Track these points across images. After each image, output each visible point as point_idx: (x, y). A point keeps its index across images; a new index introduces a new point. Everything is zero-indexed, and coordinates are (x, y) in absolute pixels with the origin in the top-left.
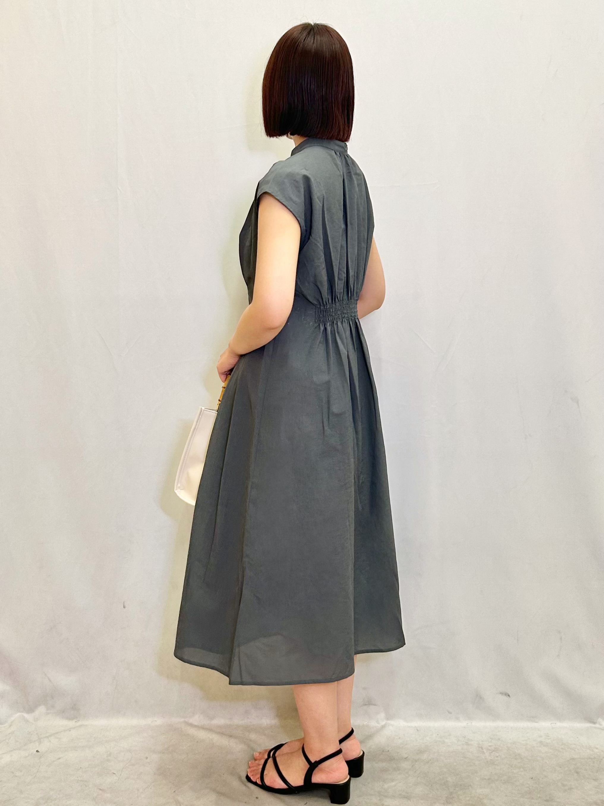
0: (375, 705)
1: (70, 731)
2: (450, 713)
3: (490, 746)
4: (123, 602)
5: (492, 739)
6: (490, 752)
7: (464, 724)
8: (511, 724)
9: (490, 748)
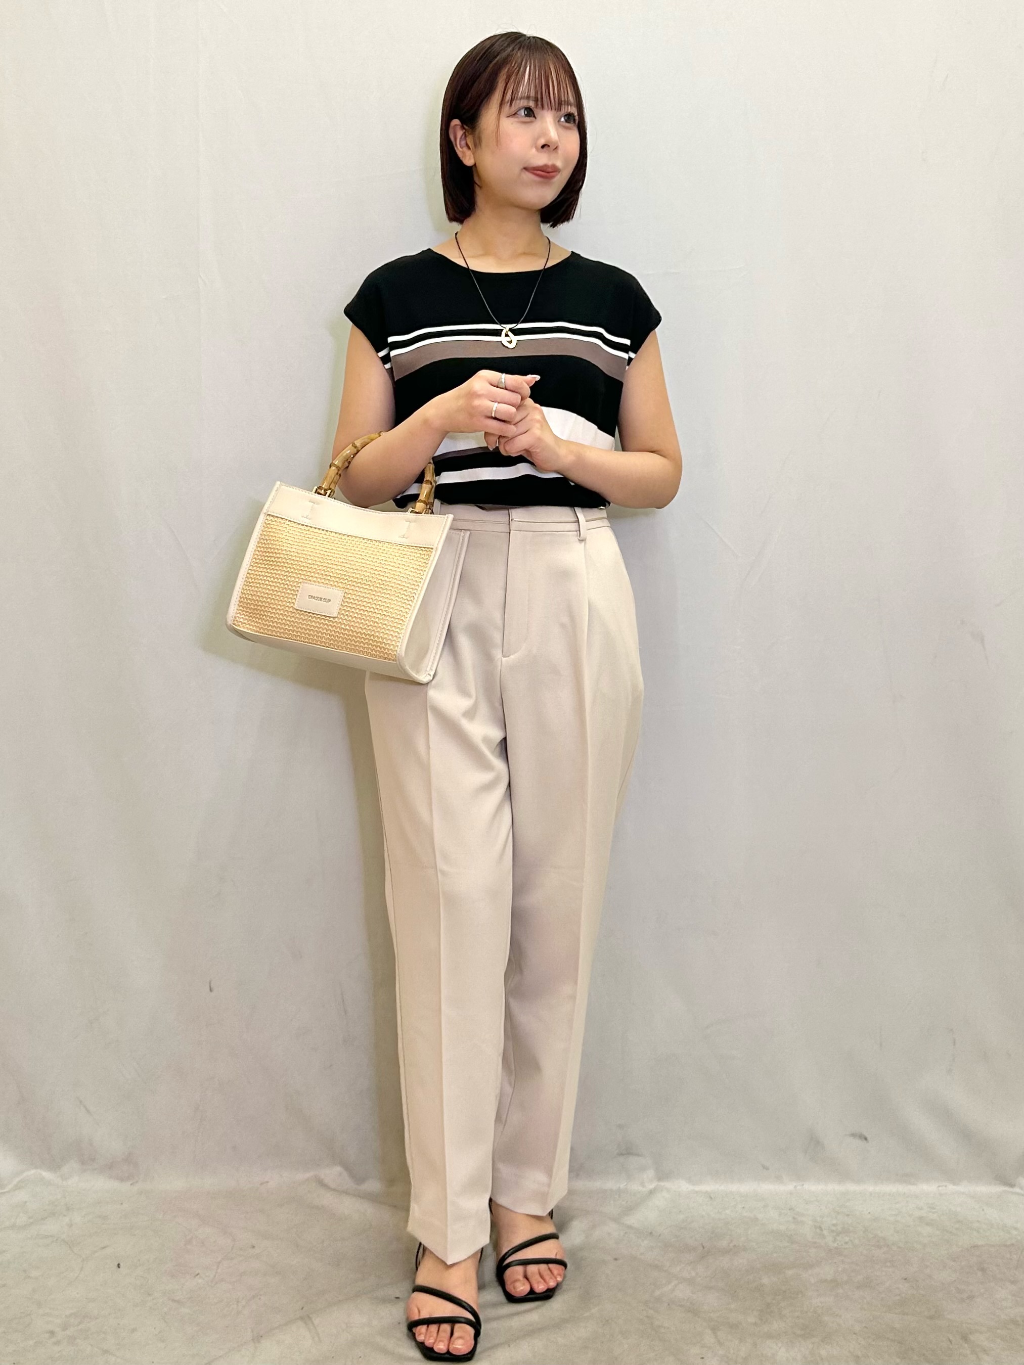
0: (638, 1155)
2: (766, 1168)
3: (834, 1225)
5: (838, 1213)
6: (835, 1234)
7: (790, 1187)
8: (870, 1188)
9: (834, 1228)
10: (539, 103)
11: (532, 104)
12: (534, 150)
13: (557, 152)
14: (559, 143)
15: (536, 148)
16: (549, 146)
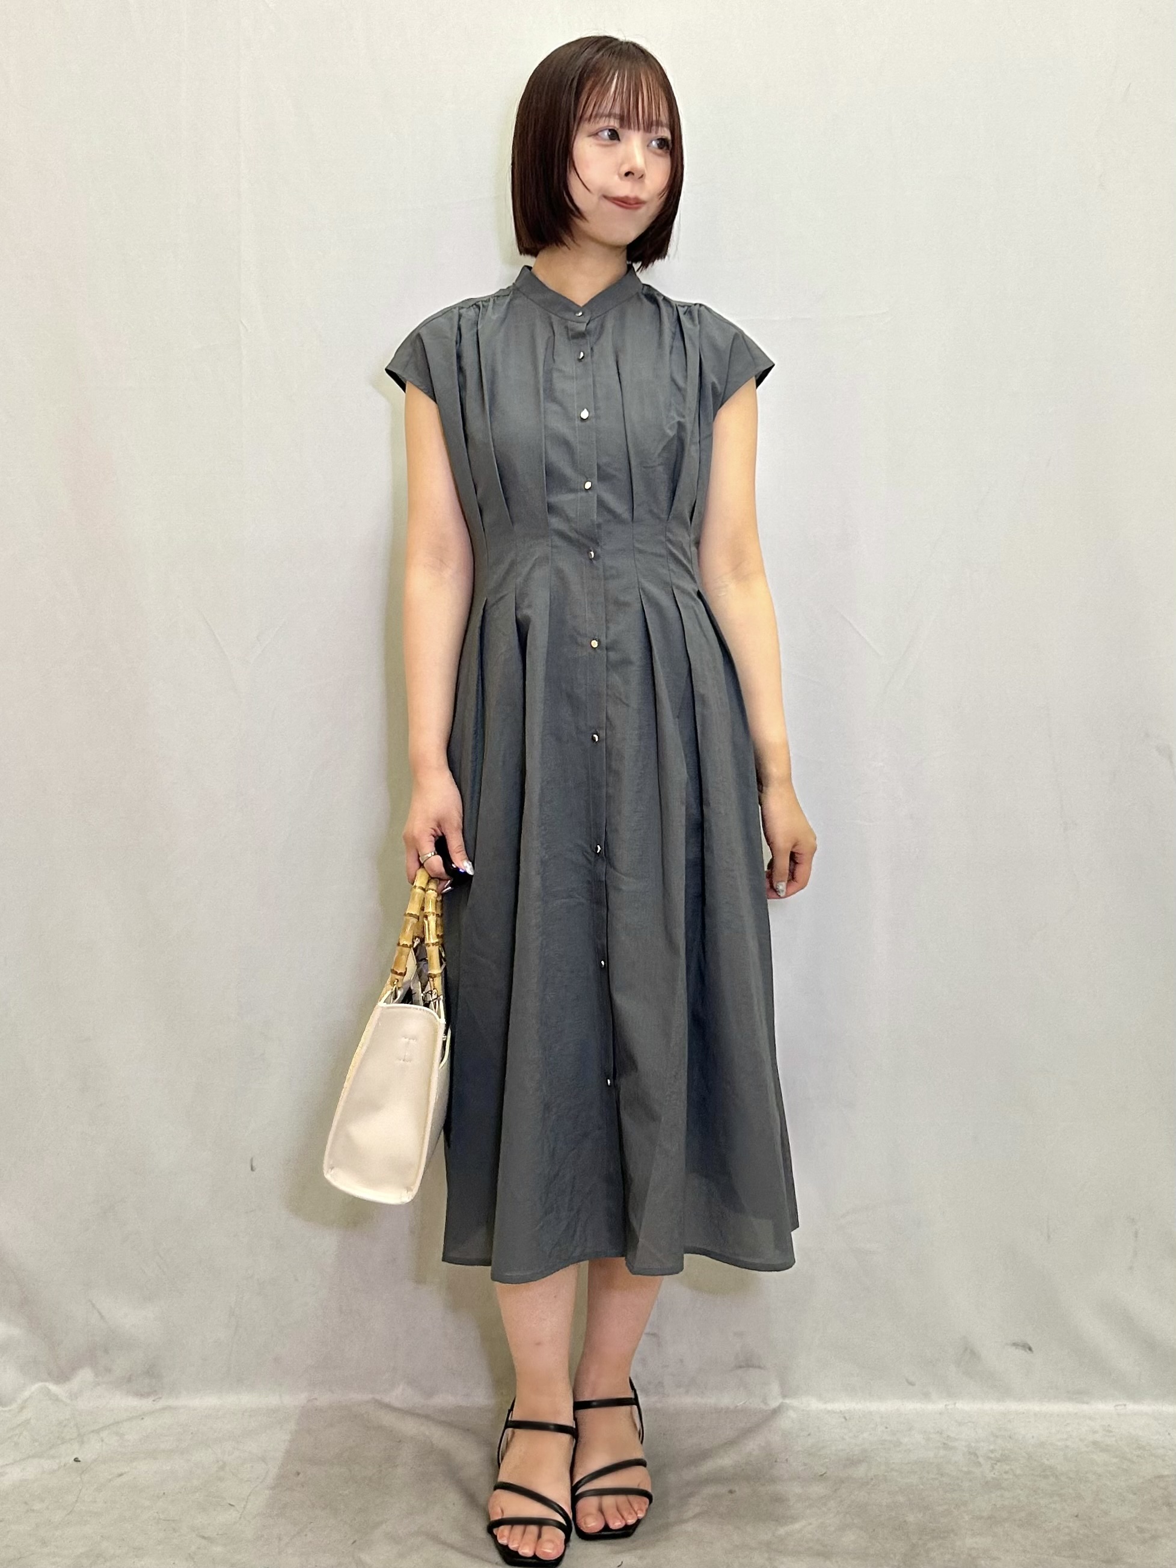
0: (760, 1368)
1: (143, 1419)
2: (911, 1383)
3: (992, 1451)
4: (250, 1160)
5: (997, 1437)
6: (993, 1462)
7: (940, 1406)
8: (1035, 1407)
9: (992, 1455)
10: (626, 123)
11: (614, 123)
12: (616, 177)
13: (643, 182)
14: (646, 172)
15: (619, 175)
16: (633, 174)
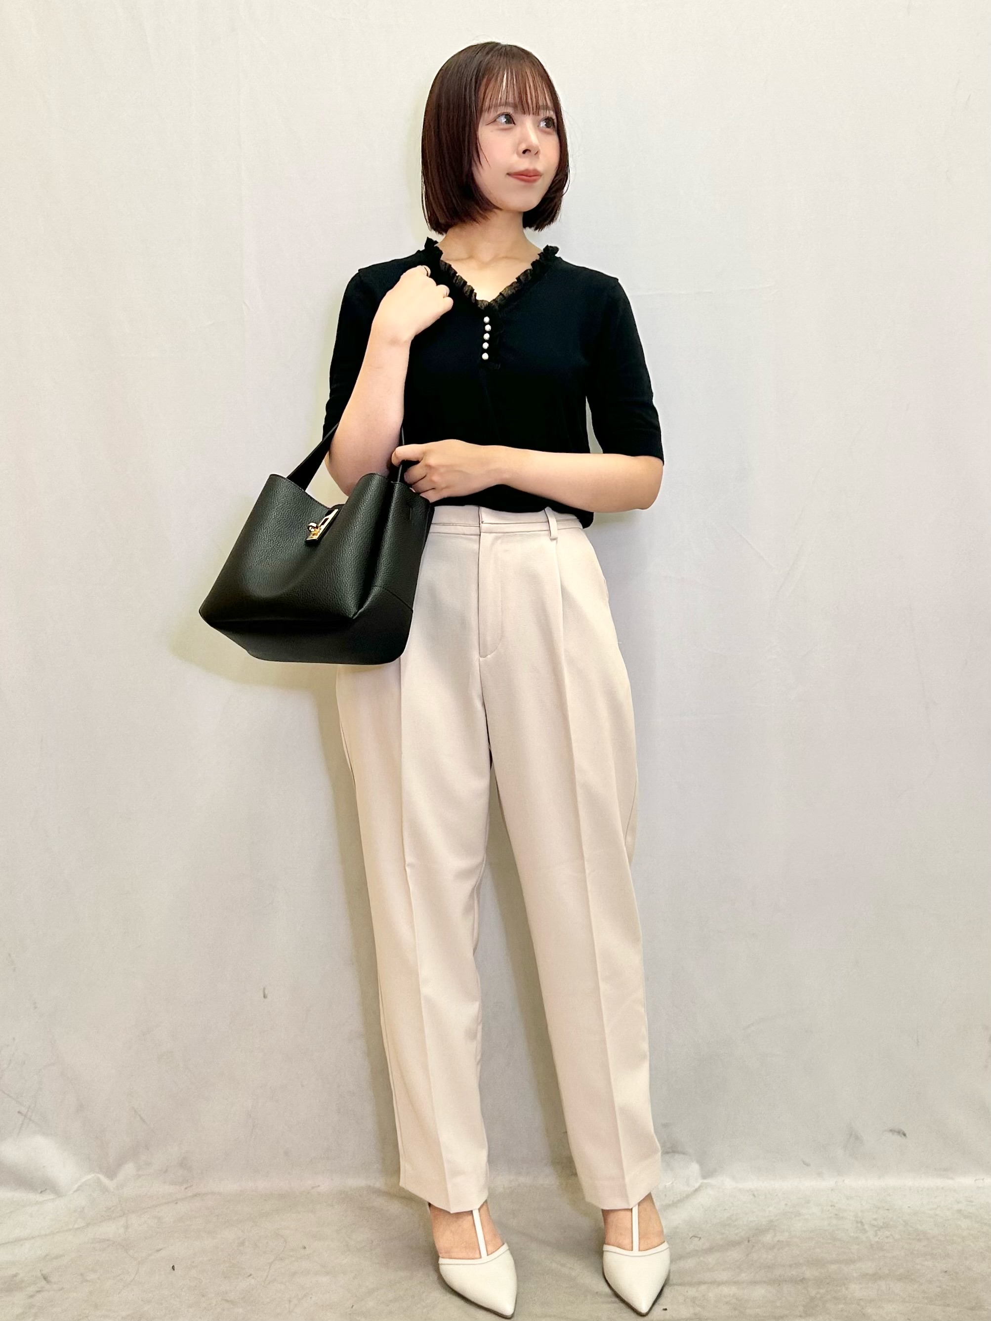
0: (682, 1153)
1: (177, 1203)
2: (805, 1164)
3: (875, 1219)
4: (263, 990)
5: (878, 1208)
6: (876, 1229)
7: (831, 1182)
8: (909, 1182)
9: (875, 1223)
10: (518, 108)
11: (510, 110)
12: (516, 156)
13: (538, 158)
14: (540, 148)
15: (518, 154)
16: (530, 151)
